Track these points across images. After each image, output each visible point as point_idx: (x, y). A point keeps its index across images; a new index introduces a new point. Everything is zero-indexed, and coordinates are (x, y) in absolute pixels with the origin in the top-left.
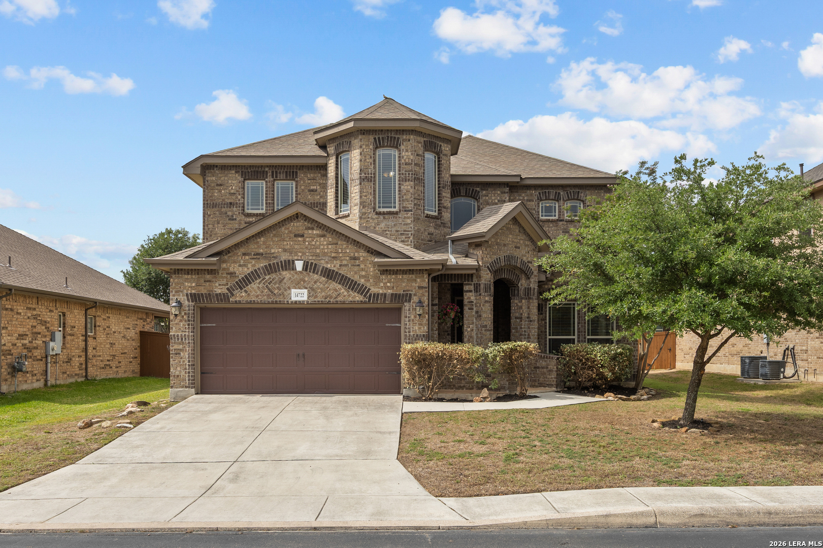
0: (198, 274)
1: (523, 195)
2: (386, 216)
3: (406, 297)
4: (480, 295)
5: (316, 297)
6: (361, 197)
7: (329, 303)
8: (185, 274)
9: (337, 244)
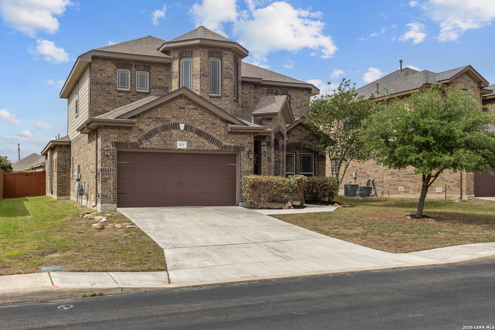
0: (119, 129)
1: (259, 90)
2: (215, 99)
3: (242, 148)
4: (271, 148)
5: (192, 146)
6: (200, 86)
7: (199, 150)
8: (111, 129)
9: (204, 114)
